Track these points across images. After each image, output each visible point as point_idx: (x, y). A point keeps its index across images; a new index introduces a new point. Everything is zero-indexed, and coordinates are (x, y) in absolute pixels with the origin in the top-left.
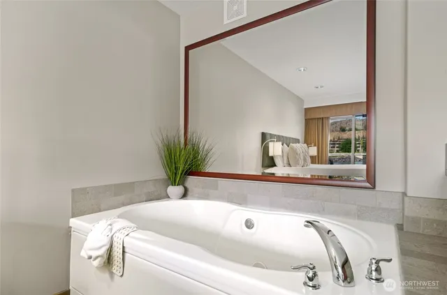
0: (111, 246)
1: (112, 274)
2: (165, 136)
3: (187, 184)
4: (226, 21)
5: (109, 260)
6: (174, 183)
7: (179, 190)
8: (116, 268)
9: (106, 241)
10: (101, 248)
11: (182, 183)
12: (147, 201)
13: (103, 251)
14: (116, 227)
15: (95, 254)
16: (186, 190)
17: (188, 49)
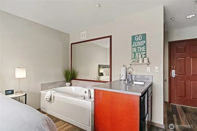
0: (51, 96)
1: (51, 102)
2: (65, 69)
3: (72, 82)
4: (81, 39)
5: (51, 99)
6: (68, 82)
7: (69, 84)
8: (52, 101)
9: (50, 95)
10: (48, 97)
11: (70, 82)
12: (60, 87)
13: (49, 97)
14: (52, 92)
15: (48, 98)
16: (71, 84)
17: (72, 44)
